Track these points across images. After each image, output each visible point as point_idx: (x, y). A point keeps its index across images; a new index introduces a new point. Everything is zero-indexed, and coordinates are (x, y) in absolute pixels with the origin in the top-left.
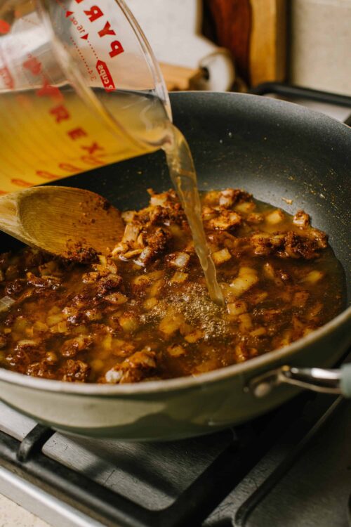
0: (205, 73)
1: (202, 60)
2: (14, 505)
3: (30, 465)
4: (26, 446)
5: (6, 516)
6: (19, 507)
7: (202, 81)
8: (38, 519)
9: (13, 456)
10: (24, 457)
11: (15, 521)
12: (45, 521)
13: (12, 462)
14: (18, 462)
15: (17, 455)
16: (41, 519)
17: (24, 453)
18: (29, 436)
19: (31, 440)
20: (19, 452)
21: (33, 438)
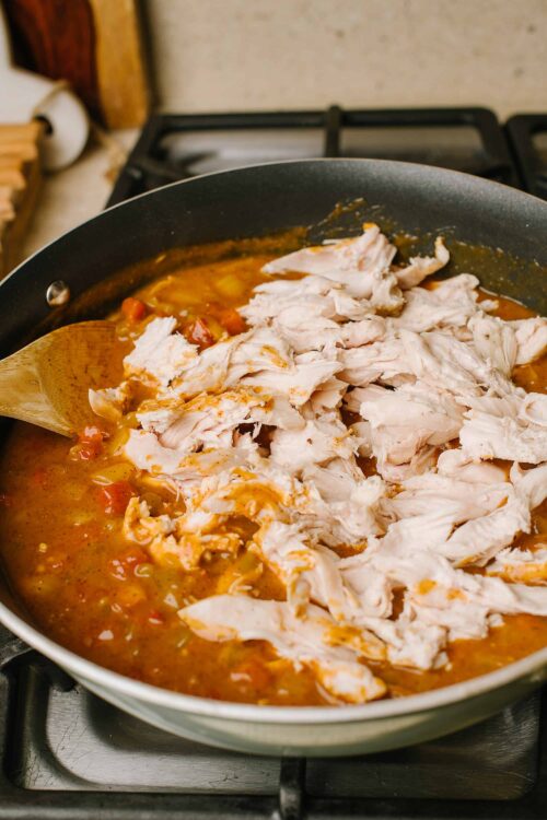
0: (45, 125)
1: (37, 108)
4: (291, 798)
7: (45, 141)
17: (293, 810)
18: (285, 779)
19: (293, 786)
20: (283, 810)
21: (295, 782)
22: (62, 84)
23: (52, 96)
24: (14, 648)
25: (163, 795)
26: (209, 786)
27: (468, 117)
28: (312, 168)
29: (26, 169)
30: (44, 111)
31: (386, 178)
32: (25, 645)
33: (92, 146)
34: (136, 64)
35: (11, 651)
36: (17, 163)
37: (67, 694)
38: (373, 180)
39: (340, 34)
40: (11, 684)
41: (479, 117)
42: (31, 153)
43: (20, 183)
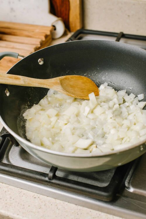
0: (54, 28)
1: (53, 23)
2: (46, 197)
3: (54, 181)
4: (51, 175)
5: (44, 201)
6: (48, 197)
7: (54, 31)
8: (57, 200)
9: (47, 179)
10: (51, 178)
11: (49, 202)
12: (59, 200)
13: (46, 181)
14: (49, 180)
15: (48, 178)
16: (58, 199)
17: (51, 177)
18: (51, 171)
19: (52, 172)
20: (49, 177)
21: (53, 171)
22: (60, 18)
23: (57, 21)
24: (5, 132)
28: (107, 42)
29: (46, 36)
31: (123, 47)
32: (8, 132)
34: (78, 17)
35: (4, 133)
36: (44, 34)
37: (16, 147)
38: (120, 47)
39: (129, 16)
40: (3, 140)
42: (48, 33)
43: (44, 39)
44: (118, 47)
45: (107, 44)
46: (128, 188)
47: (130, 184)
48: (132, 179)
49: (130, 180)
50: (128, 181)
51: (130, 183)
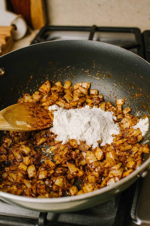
4: (42, 221)
7: (14, 31)
19: (42, 218)
22: (20, 15)
23: (17, 19)
25: (7, 216)
26: (25, 215)
27: (132, 30)
29: (7, 39)
30: (14, 23)
33: (28, 34)
34: (41, 11)
36: (4, 37)
39: (99, 5)
41: (135, 30)
42: (9, 34)
43: (4, 42)
44: (93, 47)
45: (79, 44)
46: (136, 221)
47: (136, 215)
48: (137, 208)
49: (135, 211)
50: (134, 212)
51: (136, 213)
